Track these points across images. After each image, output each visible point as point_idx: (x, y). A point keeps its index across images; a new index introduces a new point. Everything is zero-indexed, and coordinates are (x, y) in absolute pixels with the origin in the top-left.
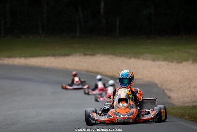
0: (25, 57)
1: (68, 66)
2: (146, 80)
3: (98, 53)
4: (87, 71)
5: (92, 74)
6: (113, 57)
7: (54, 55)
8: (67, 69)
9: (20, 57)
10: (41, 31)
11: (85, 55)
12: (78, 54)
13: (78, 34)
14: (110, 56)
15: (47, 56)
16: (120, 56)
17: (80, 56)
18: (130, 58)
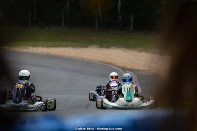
0: (48, 47)
1: (85, 57)
2: (152, 72)
3: (113, 46)
4: (102, 62)
5: (106, 64)
6: (126, 49)
7: (73, 46)
8: (84, 59)
9: (43, 46)
10: (63, 24)
11: (101, 47)
12: (95, 46)
13: (96, 28)
14: (124, 49)
15: (67, 46)
16: (132, 50)
17: (97, 47)
18: (141, 51)
